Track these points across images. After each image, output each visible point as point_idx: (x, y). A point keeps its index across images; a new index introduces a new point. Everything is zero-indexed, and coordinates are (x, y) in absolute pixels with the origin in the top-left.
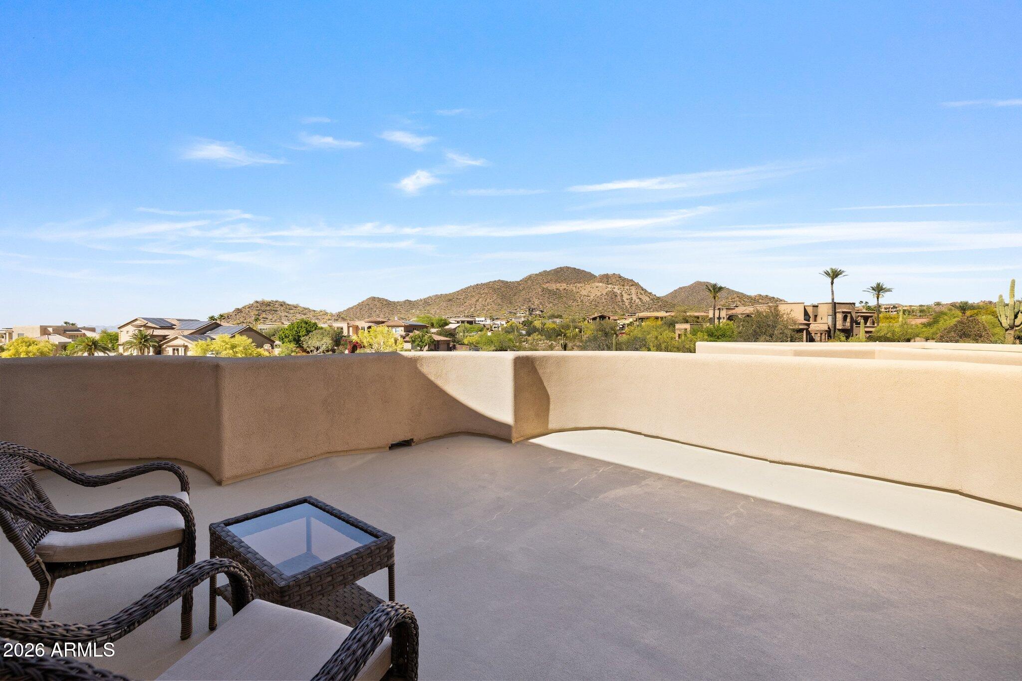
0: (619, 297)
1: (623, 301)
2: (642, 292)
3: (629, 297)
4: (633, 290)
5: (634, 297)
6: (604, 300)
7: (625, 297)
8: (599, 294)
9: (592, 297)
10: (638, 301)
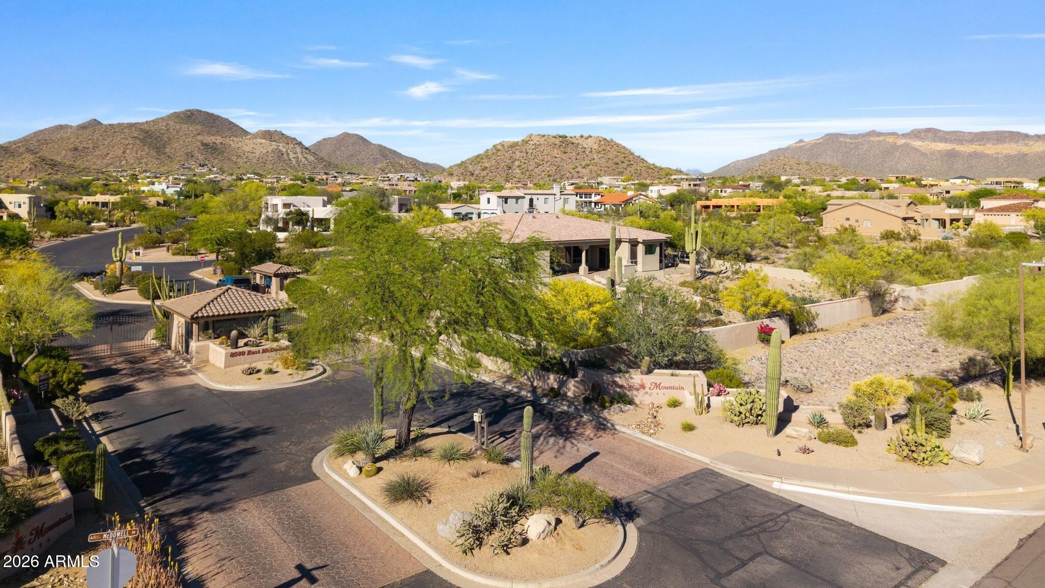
0: (285, 155)
1: (290, 160)
2: (307, 151)
3: (295, 156)
4: (298, 150)
5: (300, 156)
6: (271, 158)
7: (292, 156)
8: (265, 151)
9: (257, 154)
10: (303, 160)
